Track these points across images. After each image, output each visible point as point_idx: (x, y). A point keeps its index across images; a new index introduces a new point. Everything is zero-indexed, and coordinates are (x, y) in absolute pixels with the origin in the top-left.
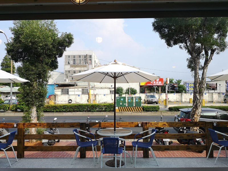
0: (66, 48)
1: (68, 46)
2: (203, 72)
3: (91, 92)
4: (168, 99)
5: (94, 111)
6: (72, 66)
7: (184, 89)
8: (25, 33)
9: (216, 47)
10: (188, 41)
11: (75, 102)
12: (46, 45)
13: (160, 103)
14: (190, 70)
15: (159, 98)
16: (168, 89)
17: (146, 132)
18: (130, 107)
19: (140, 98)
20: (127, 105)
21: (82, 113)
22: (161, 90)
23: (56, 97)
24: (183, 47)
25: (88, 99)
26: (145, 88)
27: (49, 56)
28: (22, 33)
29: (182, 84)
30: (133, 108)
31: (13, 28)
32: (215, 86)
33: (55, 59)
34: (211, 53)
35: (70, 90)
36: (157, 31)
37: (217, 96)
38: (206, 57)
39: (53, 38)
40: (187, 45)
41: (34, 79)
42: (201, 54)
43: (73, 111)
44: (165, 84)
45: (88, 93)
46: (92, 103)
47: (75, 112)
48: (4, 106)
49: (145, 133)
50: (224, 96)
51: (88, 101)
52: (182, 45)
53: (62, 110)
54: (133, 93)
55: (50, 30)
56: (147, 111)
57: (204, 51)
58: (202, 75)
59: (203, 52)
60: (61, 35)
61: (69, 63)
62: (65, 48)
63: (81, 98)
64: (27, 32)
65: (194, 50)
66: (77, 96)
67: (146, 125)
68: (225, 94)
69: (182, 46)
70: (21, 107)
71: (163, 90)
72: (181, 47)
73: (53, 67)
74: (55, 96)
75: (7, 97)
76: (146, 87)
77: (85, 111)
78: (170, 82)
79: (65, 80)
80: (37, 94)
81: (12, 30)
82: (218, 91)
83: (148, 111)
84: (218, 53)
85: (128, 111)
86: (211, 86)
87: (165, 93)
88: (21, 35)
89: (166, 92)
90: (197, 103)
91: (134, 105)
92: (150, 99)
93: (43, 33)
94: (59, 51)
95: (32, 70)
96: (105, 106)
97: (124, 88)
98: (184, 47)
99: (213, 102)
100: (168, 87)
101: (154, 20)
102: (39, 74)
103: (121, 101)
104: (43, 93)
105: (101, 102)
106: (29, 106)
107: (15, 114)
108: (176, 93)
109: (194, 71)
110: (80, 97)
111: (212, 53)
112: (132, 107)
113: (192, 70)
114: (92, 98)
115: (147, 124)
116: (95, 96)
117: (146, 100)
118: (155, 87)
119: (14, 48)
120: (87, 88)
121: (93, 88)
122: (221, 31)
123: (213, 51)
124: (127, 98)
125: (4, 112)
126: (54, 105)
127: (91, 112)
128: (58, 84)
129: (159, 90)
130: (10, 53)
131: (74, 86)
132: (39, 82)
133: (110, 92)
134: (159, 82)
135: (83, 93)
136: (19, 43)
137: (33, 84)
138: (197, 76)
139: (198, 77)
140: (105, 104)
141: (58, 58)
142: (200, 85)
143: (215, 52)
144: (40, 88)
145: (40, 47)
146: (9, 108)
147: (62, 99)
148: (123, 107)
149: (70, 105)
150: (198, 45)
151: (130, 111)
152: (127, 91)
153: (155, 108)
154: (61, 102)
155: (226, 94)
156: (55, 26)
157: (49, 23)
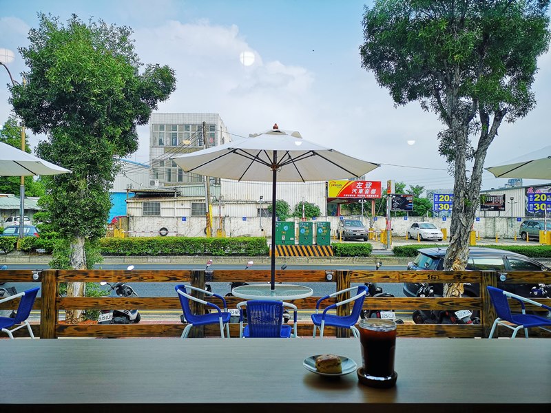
0: (158, 101)
1: (162, 98)
2: (476, 164)
3: (214, 211)
4: (392, 229)
5: (220, 255)
6: (167, 150)
7: (427, 208)
8: (59, 61)
9: (506, 105)
10: (441, 92)
11: (174, 235)
12: (110, 93)
13: (374, 239)
14: (446, 158)
15: (371, 226)
16: (392, 207)
17: (344, 293)
18: (303, 246)
19: (328, 225)
20: (296, 243)
21: (192, 260)
22: (376, 211)
23: (130, 223)
24: (429, 106)
25: (205, 226)
26: (339, 204)
27: (116, 120)
28: (52, 63)
29: (423, 196)
30: (311, 247)
31: (28, 48)
32: (501, 202)
33: (131, 128)
34: (495, 118)
35: (162, 205)
36: (371, 67)
37: (505, 224)
38: (483, 129)
39: (127, 77)
40: (439, 101)
41: (81, 173)
42: (472, 120)
43: (170, 253)
44: (385, 196)
45: (206, 213)
46: (215, 236)
47: (175, 255)
48: (5, 240)
49: (342, 296)
50: (522, 225)
51: (206, 233)
52: (429, 101)
53: (144, 251)
54: (311, 214)
55: (119, 58)
56: (343, 255)
57: (478, 115)
58: (474, 171)
59: (478, 118)
60: (144, 71)
61: (161, 143)
62: (154, 103)
63: (190, 226)
64: (63, 59)
65: (455, 111)
66: (180, 220)
67: (345, 278)
68: (523, 220)
69: (428, 104)
70: (46, 243)
71: (381, 211)
72: (425, 107)
73: (126, 146)
74: (128, 218)
75: (10, 220)
76: (342, 203)
77: (199, 254)
78: (397, 191)
79: (152, 183)
80: (87, 208)
81: (26, 55)
82: (507, 213)
83: (346, 256)
84: (511, 120)
85: (300, 255)
86: (492, 202)
87: (385, 215)
88: (49, 67)
89: (388, 212)
90: (461, 236)
91: (314, 243)
92: (350, 230)
93: (103, 64)
94: (141, 109)
95: (76, 152)
96: (246, 242)
97: (289, 204)
98: (433, 105)
99: (495, 238)
100: (393, 202)
101: (365, 41)
102: (93, 162)
103: (284, 231)
104: (102, 206)
105: (236, 234)
106: (66, 238)
107: (31, 259)
108: (410, 215)
109: (453, 162)
110: (186, 222)
111: (498, 120)
112: (308, 247)
113: (450, 160)
114: (215, 225)
115: (347, 276)
116: (223, 219)
117: (341, 232)
118: (362, 203)
119: (31, 96)
120: (203, 202)
121: (218, 201)
122: (518, 70)
123: (500, 115)
124: (296, 226)
125: (6, 254)
126: (127, 239)
127: (213, 255)
128: (136, 192)
129: (371, 210)
130: (21, 110)
131: (174, 196)
132: (92, 180)
133: (259, 212)
134: (370, 190)
135: (194, 214)
136: (44, 86)
137: (79, 184)
138: (463, 172)
139: (464, 174)
140: (246, 239)
141: (138, 127)
142: (468, 194)
143: (504, 118)
144: (95, 195)
145: (95, 96)
146: (15, 244)
147: (144, 228)
148: (289, 246)
149: (164, 240)
150: (466, 100)
151: (305, 255)
152: (297, 210)
153: (362, 248)
154: (143, 234)
155: (526, 220)
156: (130, 48)
157: (117, 41)
